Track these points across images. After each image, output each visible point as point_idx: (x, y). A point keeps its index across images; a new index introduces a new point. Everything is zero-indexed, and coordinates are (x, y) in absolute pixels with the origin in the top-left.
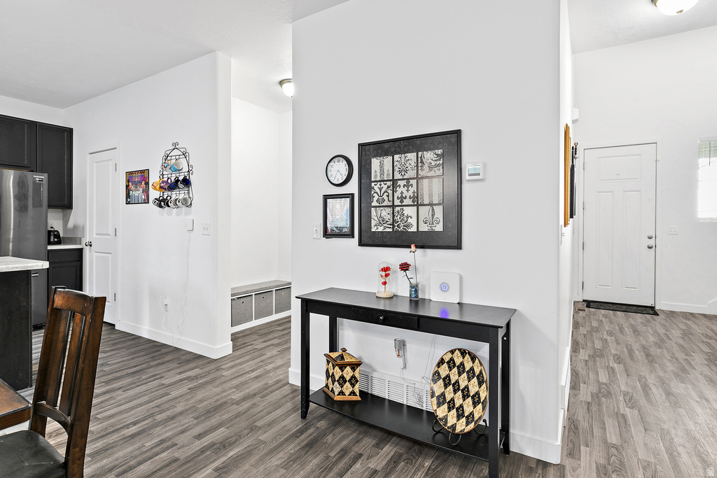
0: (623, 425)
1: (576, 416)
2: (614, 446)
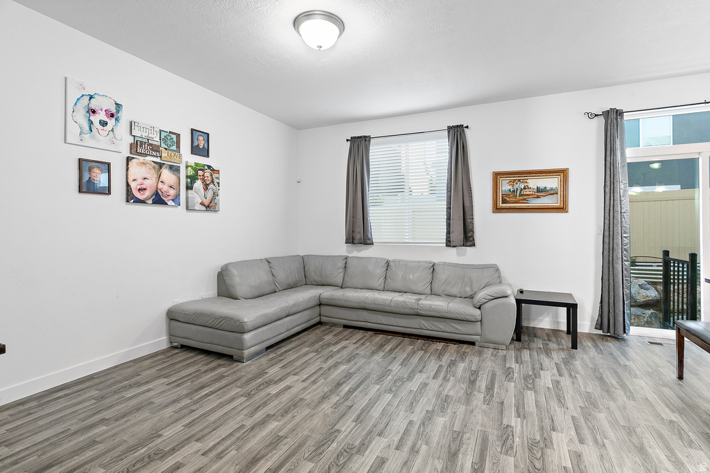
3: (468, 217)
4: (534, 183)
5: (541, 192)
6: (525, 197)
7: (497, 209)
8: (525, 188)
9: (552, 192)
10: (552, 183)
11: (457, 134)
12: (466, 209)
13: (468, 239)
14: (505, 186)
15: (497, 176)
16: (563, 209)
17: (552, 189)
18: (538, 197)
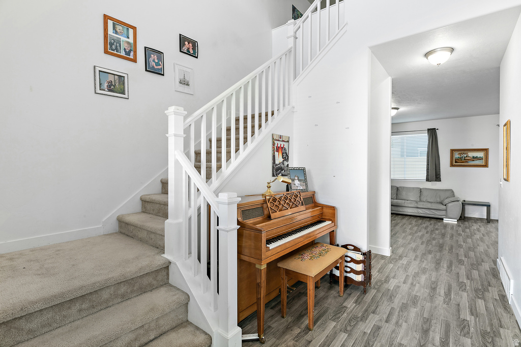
0: (474, 308)
1: (509, 317)
2: (480, 298)
3: (438, 169)
4: (471, 154)
5: (475, 158)
6: (466, 160)
7: (452, 165)
8: (466, 156)
9: (481, 159)
10: (481, 154)
11: (432, 133)
12: (437, 165)
13: (438, 178)
14: (457, 155)
15: (452, 151)
16: (486, 166)
17: (480, 157)
18: (473, 160)
